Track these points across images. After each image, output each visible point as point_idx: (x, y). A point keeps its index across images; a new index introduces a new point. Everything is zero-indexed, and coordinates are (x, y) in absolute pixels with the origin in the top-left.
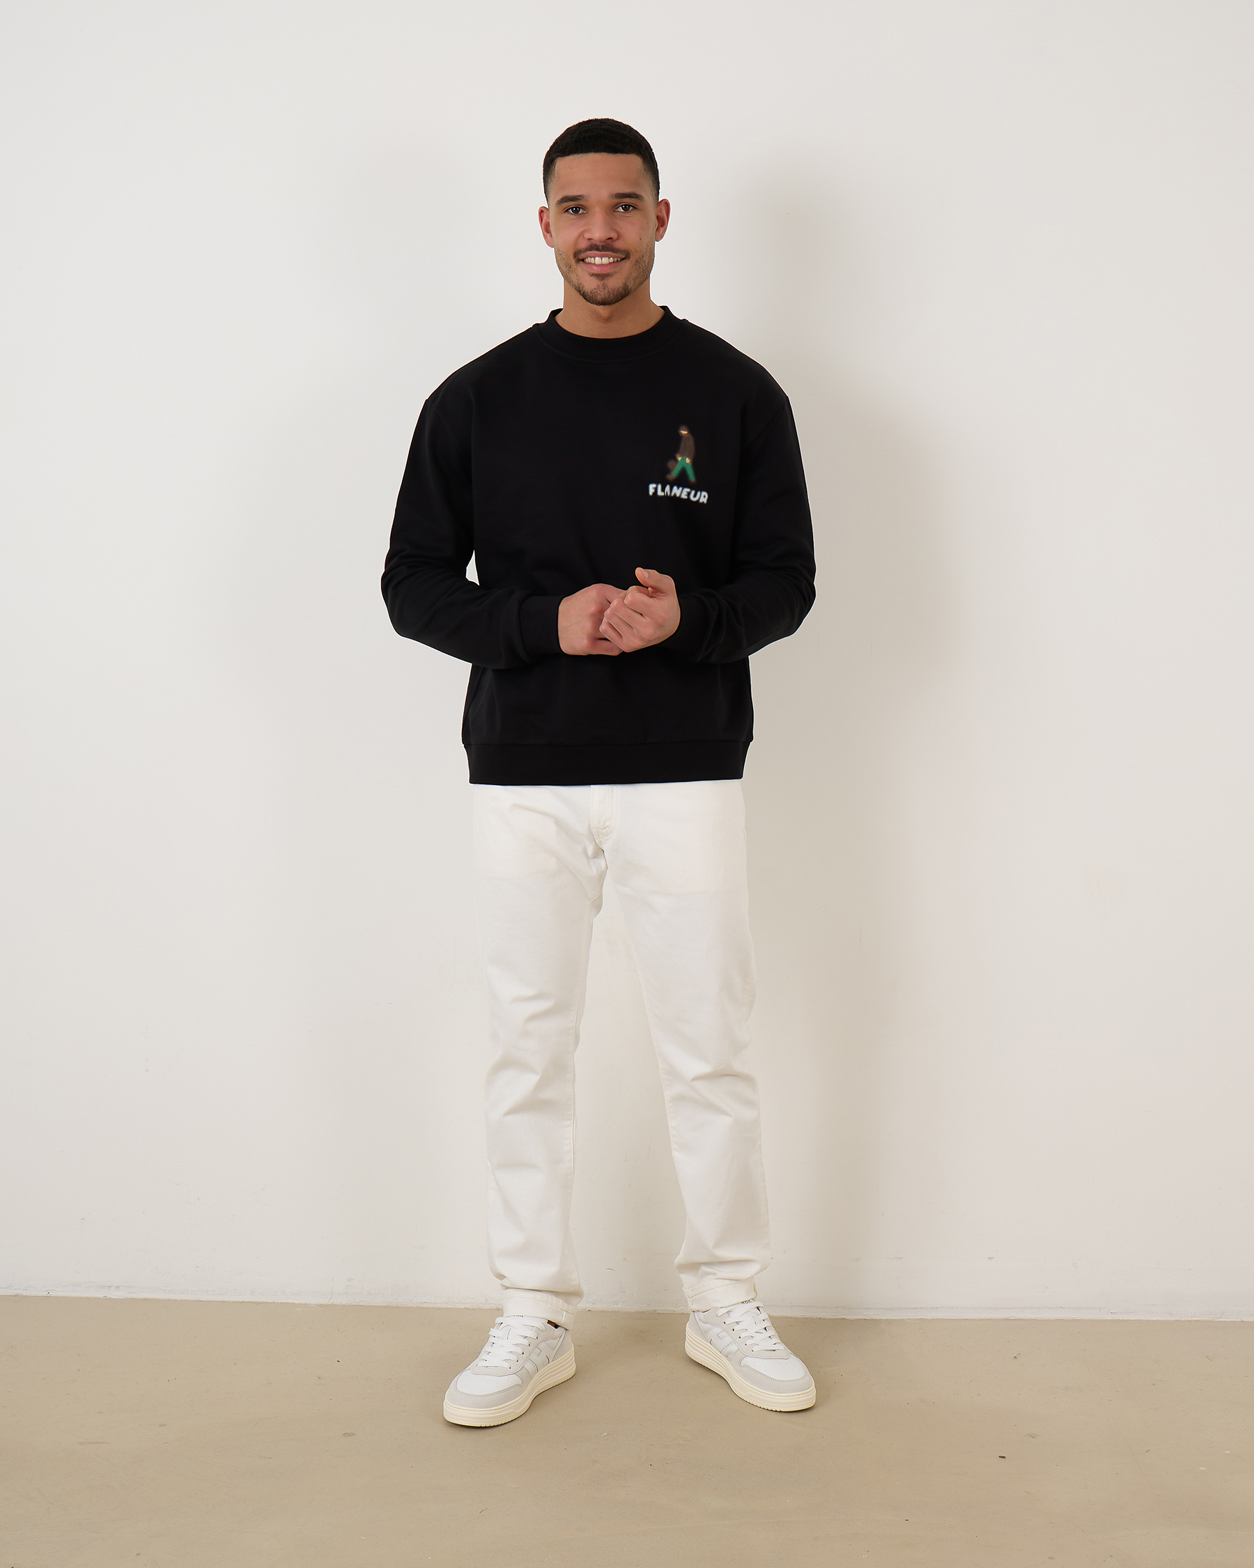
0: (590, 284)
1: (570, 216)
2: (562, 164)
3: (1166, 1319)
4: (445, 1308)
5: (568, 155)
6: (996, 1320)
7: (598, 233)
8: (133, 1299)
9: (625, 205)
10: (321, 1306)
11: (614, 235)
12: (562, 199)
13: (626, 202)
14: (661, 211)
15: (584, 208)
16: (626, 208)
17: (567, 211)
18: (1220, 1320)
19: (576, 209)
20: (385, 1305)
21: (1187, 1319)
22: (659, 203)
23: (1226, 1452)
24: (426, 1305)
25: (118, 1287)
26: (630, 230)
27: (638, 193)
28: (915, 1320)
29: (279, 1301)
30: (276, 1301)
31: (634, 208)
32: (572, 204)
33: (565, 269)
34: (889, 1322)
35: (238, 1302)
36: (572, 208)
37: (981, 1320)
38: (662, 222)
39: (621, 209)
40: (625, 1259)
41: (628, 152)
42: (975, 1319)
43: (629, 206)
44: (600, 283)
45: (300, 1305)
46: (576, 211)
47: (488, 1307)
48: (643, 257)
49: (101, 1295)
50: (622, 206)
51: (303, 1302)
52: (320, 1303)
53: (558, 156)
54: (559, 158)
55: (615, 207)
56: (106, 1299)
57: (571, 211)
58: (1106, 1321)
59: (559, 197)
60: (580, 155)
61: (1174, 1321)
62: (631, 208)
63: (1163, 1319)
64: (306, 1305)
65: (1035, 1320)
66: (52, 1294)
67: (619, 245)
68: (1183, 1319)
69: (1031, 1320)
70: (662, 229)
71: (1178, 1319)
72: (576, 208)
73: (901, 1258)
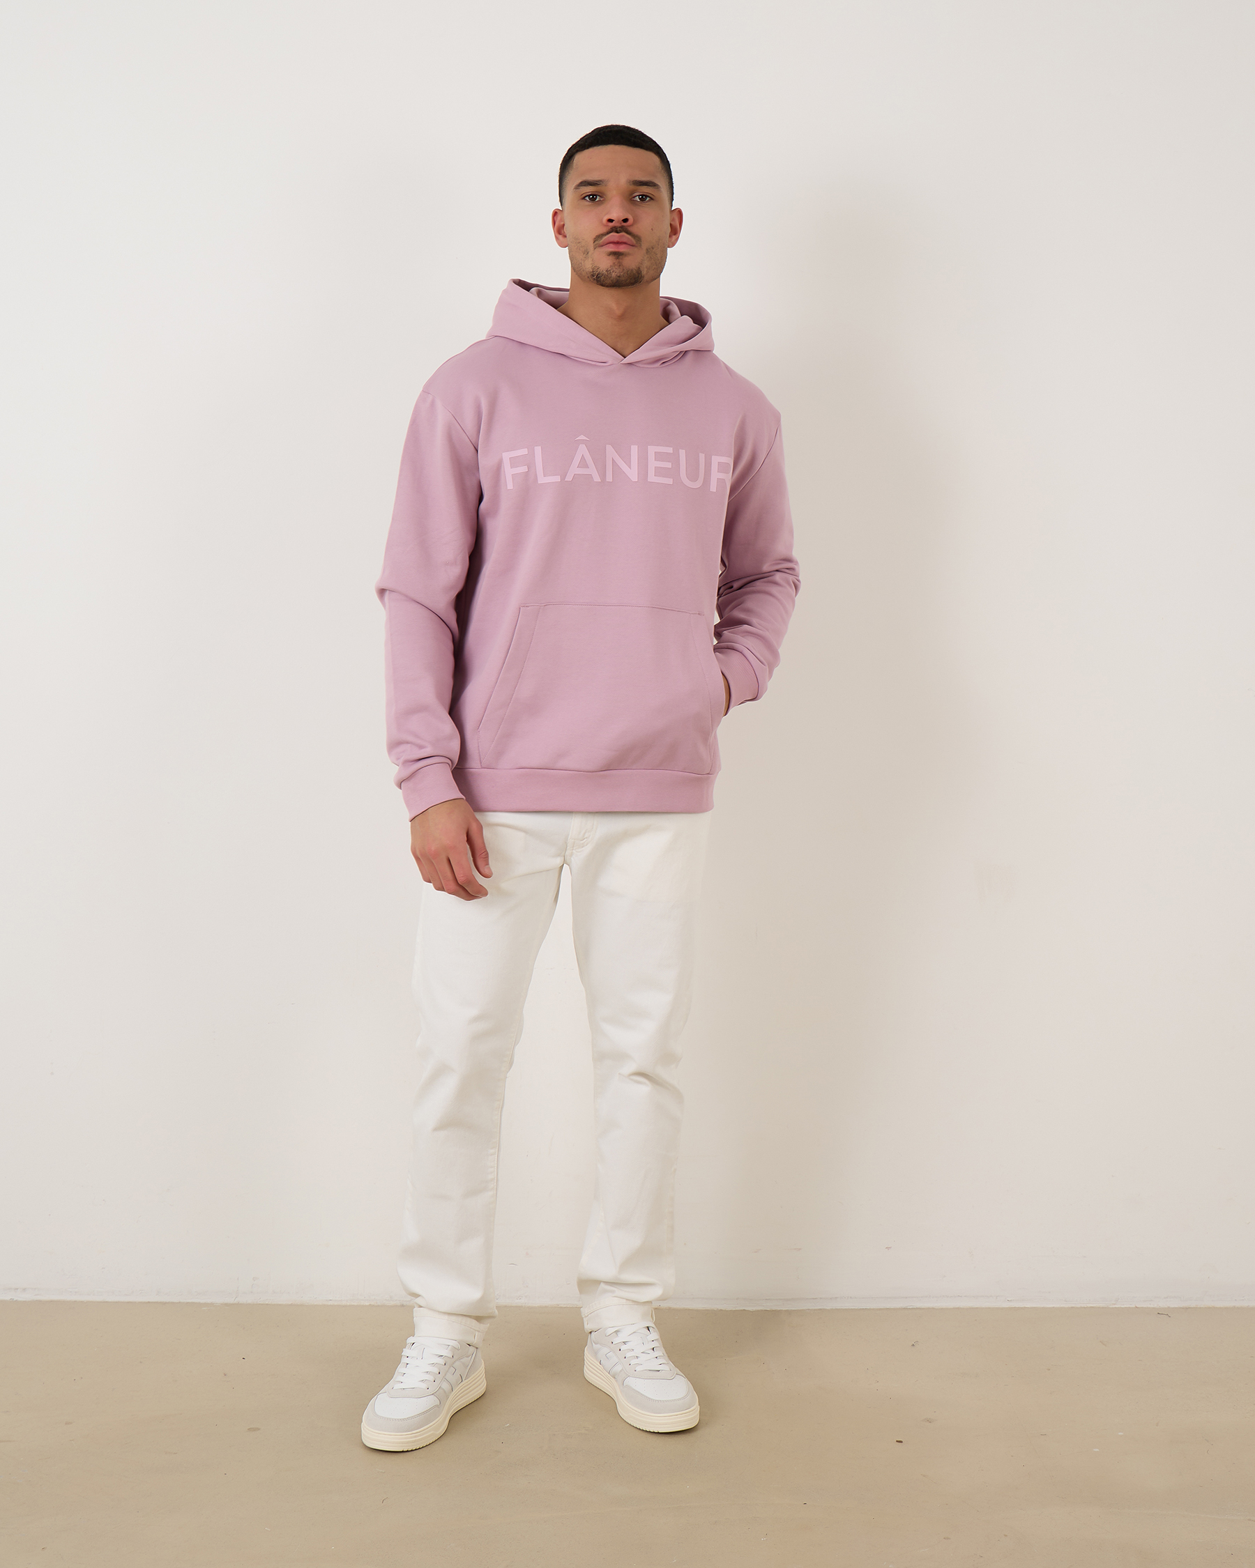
0: (603, 265)
1: (587, 202)
2: (583, 156)
3: (1062, 1306)
4: (350, 1306)
5: (588, 148)
6: (894, 1309)
8: (40, 1301)
9: (642, 196)
10: (226, 1305)
12: (580, 183)
13: (643, 191)
14: (673, 220)
15: (602, 194)
18: (1115, 1306)
19: (593, 197)
20: (290, 1303)
21: (1083, 1306)
22: (672, 212)
23: (1120, 1434)
24: (331, 1303)
25: (24, 1290)
26: (646, 221)
27: (655, 182)
28: (815, 1310)
29: (185, 1301)
30: (182, 1301)
31: (651, 199)
32: (589, 190)
34: (789, 1312)
35: (145, 1303)
36: (589, 196)
37: (880, 1309)
38: (675, 231)
39: (637, 199)
40: (527, 1254)
41: (642, 149)
42: (873, 1309)
43: (647, 196)
44: (614, 264)
45: (206, 1304)
47: (392, 1303)
48: (653, 248)
51: (209, 1301)
52: (226, 1302)
54: (578, 153)
56: (12, 1301)
57: (587, 198)
58: (1003, 1309)
59: (578, 182)
60: (600, 147)
61: (1069, 1308)
62: (648, 199)
63: (1058, 1306)
64: (212, 1304)
65: (933, 1308)
67: (633, 230)
68: (1079, 1306)
69: (929, 1308)
70: (674, 237)
71: (1073, 1306)
72: (593, 195)
73: (800, 1249)
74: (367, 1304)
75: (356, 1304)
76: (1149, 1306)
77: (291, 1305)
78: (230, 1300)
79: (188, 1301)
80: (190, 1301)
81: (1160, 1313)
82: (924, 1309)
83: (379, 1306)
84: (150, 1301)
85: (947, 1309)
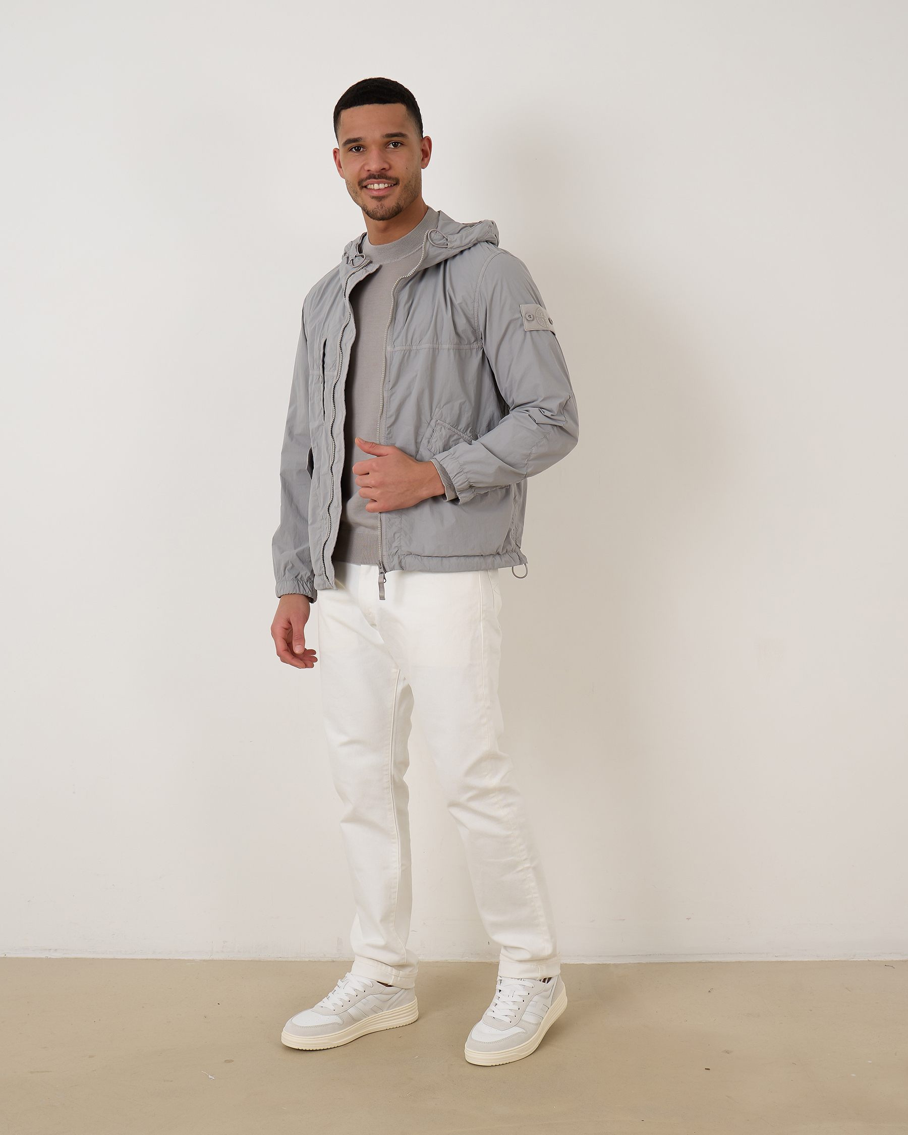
0: (372, 205)
1: (354, 153)
2: (345, 114)
3: (814, 960)
4: (294, 961)
5: (350, 108)
6: (692, 963)
7: (374, 165)
8: (68, 958)
10: (204, 961)
11: (386, 166)
12: (346, 141)
13: (395, 140)
14: (424, 145)
15: (363, 147)
16: (396, 145)
17: (351, 150)
18: (853, 960)
19: (358, 148)
20: (250, 959)
21: (830, 960)
22: (423, 140)
24: (280, 959)
25: (56, 950)
26: (399, 162)
27: (404, 132)
28: (635, 963)
29: (173, 958)
30: (171, 958)
31: (402, 144)
32: (354, 144)
33: (353, 195)
34: (616, 966)
35: (144, 959)
36: (355, 148)
37: (682, 963)
38: (426, 154)
39: (391, 146)
40: (424, 924)
41: (394, 102)
42: (677, 963)
43: (398, 143)
44: (379, 204)
45: (189, 961)
46: (358, 149)
47: (325, 960)
48: (410, 182)
49: (43, 955)
50: (392, 143)
51: (191, 958)
52: (204, 959)
53: (342, 109)
54: (343, 110)
55: (386, 145)
56: (47, 959)
57: (354, 150)
58: (772, 962)
59: (344, 140)
60: (358, 107)
61: (820, 961)
62: (399, 144)
63: (812, 960)
64: (193, 960)
65: (721, 962)
66: (8, 956)
67: (390, 173)
68: (827, 960)
69: (718, 962)
70: (426, 160)
71: (823, 960)
72: (358, 147)
73: (624, 920)
74: (307, 960)
75: (299, 960)
76: (878, 959)
77: (252, 961)
78: (207, 958)
79: (176, 958)
80: (178, 958)
81: (888, 965)
82: (714, 962)
83: (315, 961)
84: (148, 958)
85: (731, 962)
